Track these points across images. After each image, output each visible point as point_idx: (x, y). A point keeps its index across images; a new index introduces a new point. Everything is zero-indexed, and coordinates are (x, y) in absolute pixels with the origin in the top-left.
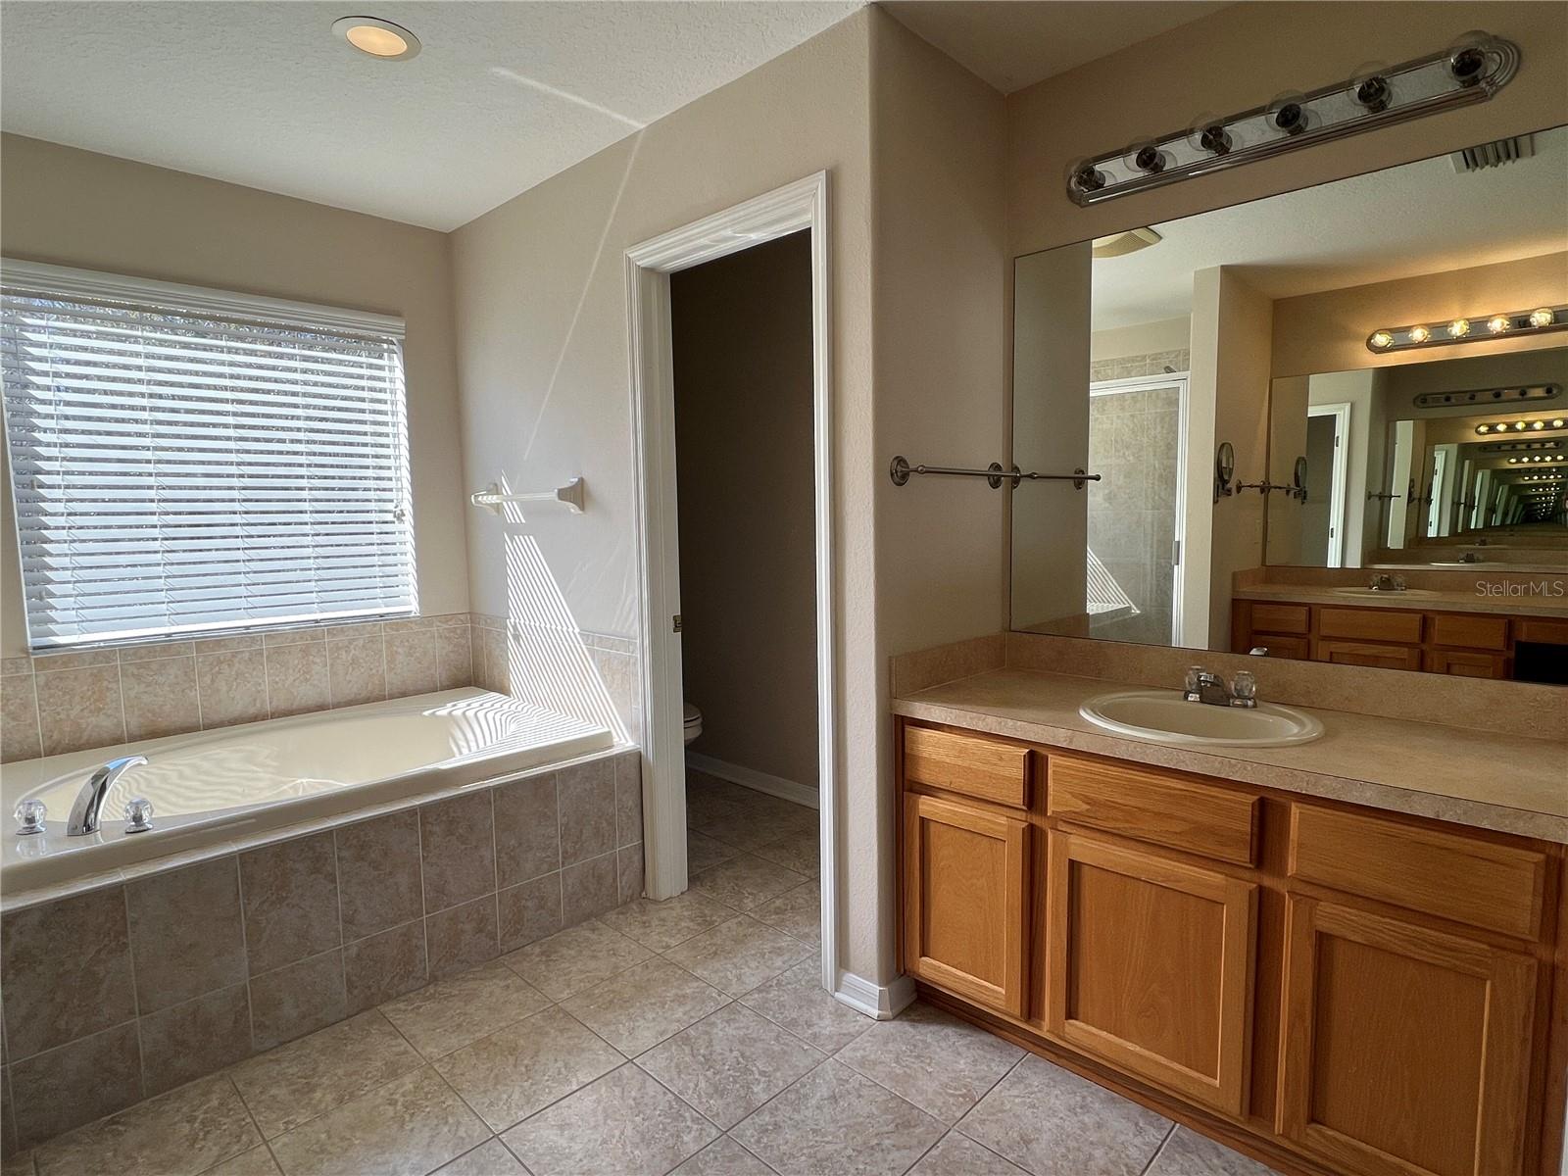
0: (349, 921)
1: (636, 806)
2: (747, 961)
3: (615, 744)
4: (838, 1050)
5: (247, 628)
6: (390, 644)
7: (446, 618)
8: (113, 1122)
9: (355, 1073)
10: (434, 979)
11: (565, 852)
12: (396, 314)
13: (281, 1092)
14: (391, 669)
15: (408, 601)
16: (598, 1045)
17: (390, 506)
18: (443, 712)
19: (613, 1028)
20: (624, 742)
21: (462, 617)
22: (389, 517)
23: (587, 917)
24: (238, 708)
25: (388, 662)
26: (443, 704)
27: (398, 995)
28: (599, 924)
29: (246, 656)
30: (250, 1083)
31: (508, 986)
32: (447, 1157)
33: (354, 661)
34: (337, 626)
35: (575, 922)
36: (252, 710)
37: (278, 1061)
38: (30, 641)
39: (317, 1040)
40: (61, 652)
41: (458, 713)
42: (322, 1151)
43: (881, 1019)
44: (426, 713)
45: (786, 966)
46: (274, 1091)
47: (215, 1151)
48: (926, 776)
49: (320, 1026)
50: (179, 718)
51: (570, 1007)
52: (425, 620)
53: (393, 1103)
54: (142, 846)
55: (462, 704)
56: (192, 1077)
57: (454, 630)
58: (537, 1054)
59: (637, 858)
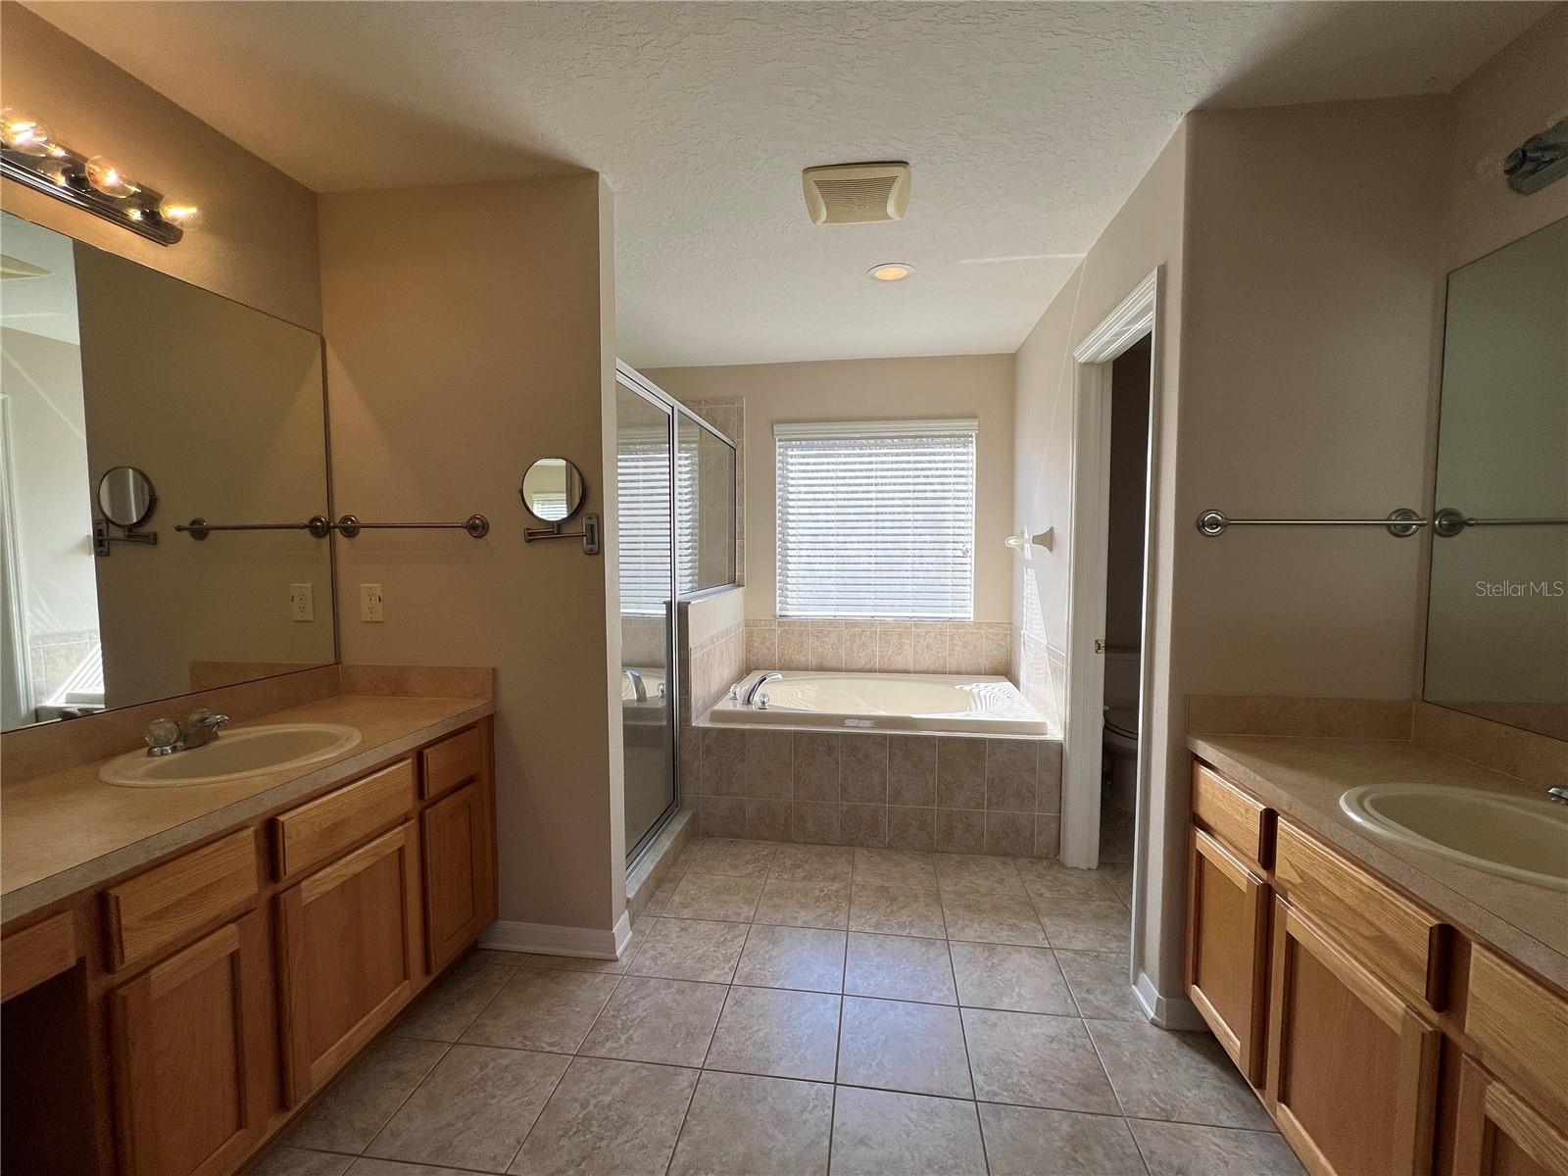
0: (844, 790)
1: (1057, 785)
2: (1088, 932)
3: (1048, 732)
4: (1092, 1018)
5: (873, 617)
6: (952, 638)
7: (992, 625)
8: (732, 842)
9: (820, 871)
10: (890, 847)
11: (989, 799)
12: (974, 417)
13: (788, 862)
14: (950, 655)
15: (969, 614)
16: (939, 922)
17: (960, 546)
18: (967, 688)
19: (956, 918)
20: (1056, 733)
21: (1005, 626)
22: (960, 553)
23: (1006, 854)
24: (862, 663)
25: (950, 650)
26: (971, 683)
27: (868, 846)
28: (1011, 863)
29: (868, 634)
30: (782, 853)
31: (923, 869)
32: (820, 926)
33: (928, 646)
34: (919, 623)
35: (991, 853)
36: (869, 666)
37: (798, 850)
38: (778, 613)
39: (818, 849)
40: (788, 619)
41: (976, 691)
42: (781, 893)
43: (1153, 1023)
44: (957, 687)
45: (1116, 950)
46: (787, 860)
47: (750, 871)
48: (1205, 812)
49: (825, 843)
50: (833, 664)
51: (945, 896)
52: (977, 625)
53: (822, 891)
54: (763, 717)
55: (982, 685)
56: (765, 839)
57: (997, 635)
58: (902, 908)
59: (1054, 826)
